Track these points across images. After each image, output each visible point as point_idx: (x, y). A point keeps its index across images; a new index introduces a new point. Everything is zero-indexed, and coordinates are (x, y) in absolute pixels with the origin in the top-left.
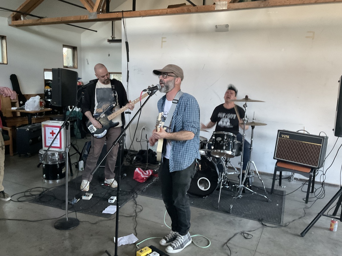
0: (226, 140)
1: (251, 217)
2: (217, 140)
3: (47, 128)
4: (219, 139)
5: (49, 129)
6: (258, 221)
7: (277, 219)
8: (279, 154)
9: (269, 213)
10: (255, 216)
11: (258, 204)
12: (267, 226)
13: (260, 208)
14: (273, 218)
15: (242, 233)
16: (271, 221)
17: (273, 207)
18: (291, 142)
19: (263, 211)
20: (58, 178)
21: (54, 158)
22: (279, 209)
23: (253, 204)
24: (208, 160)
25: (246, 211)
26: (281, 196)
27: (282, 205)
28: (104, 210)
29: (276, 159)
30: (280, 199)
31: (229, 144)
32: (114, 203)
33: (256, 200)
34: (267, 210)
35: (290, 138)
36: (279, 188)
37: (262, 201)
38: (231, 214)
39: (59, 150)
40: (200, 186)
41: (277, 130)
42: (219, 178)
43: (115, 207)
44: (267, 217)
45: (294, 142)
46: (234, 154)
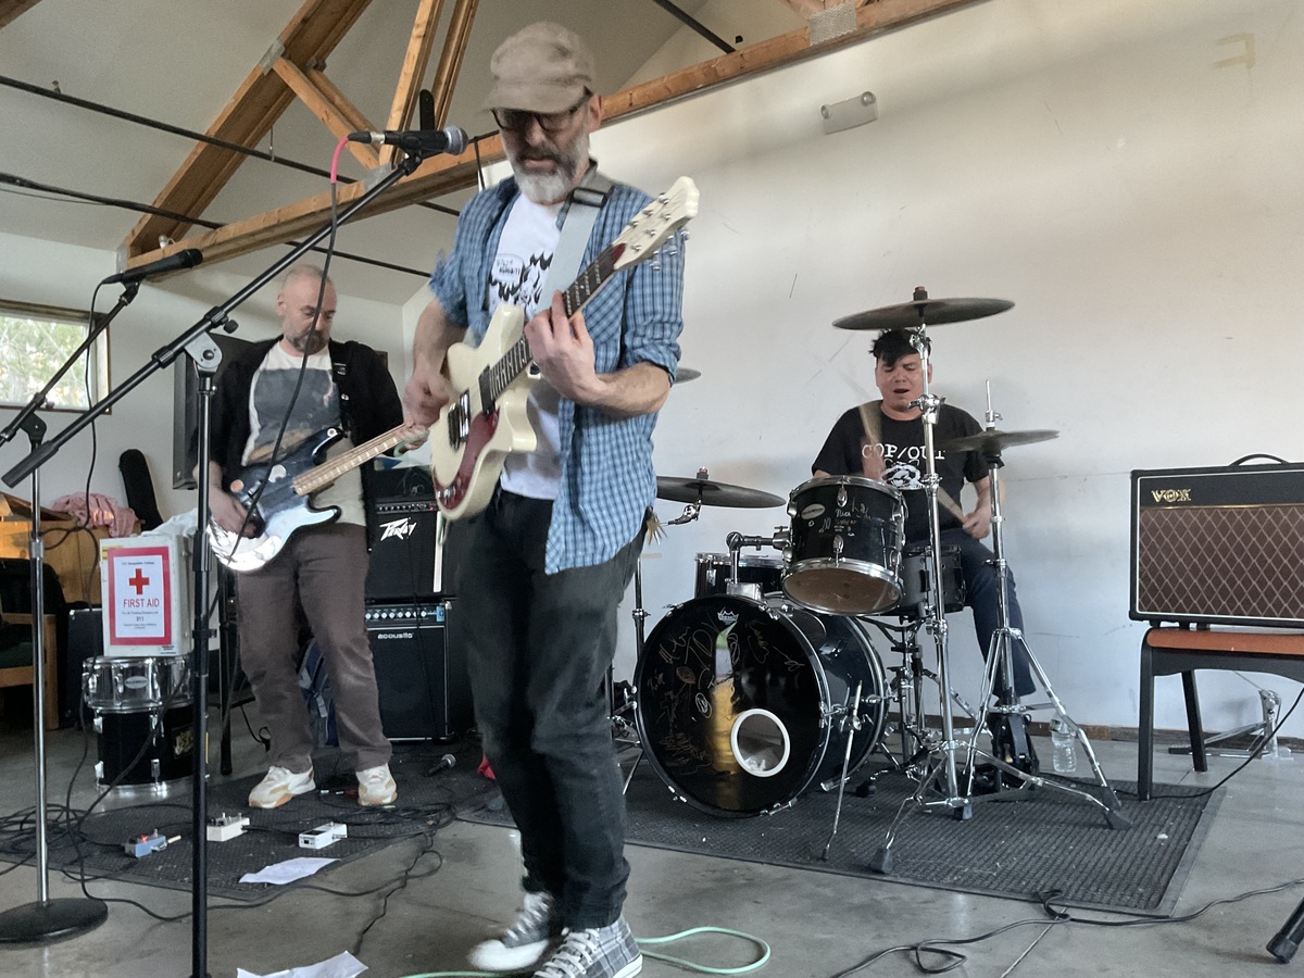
0: (844, 509)
1: (993, 886)
2: (805, 517)
3: (117, 561)
4: (813, 511)
5: (124, 564)
6: (1025, 901)
7: (1140, 890)
8: (1153, 590)
9: (1107, 869)
10: (1020, 882)
11: (1056, 836)
12: (1073, 920)
13: (1059, 851)
14: (1118, 886)
15: (914, 948)
16: (1106, 898)
17: (1134, 846)
18: (1202, 519)
19: (1070, 864)
20: (156, 774)
21: (134, 682)
22: (1168, 854)
23: (1032, 836)
24: (765, 613)
25: (974, 865)
26: (1197, 805)
27: (1189, 839)
28: (257, 870)
29: (1142, 620)
30: (1188, 815)
31: (861, 527)
32: (322, 850)
33: (1047, 823)
34: (1097, 857)
35: (1196, 499)
36: (1192, 780)
37: (1084, 825)
38: (885, 878)
39: (162, 649)
40: (745, 758)
41: (1129, 475)
42: (826, 701)
43: (316, 862)
44: (1089, 882)
45: (1217, 518)
46: (894, 577)
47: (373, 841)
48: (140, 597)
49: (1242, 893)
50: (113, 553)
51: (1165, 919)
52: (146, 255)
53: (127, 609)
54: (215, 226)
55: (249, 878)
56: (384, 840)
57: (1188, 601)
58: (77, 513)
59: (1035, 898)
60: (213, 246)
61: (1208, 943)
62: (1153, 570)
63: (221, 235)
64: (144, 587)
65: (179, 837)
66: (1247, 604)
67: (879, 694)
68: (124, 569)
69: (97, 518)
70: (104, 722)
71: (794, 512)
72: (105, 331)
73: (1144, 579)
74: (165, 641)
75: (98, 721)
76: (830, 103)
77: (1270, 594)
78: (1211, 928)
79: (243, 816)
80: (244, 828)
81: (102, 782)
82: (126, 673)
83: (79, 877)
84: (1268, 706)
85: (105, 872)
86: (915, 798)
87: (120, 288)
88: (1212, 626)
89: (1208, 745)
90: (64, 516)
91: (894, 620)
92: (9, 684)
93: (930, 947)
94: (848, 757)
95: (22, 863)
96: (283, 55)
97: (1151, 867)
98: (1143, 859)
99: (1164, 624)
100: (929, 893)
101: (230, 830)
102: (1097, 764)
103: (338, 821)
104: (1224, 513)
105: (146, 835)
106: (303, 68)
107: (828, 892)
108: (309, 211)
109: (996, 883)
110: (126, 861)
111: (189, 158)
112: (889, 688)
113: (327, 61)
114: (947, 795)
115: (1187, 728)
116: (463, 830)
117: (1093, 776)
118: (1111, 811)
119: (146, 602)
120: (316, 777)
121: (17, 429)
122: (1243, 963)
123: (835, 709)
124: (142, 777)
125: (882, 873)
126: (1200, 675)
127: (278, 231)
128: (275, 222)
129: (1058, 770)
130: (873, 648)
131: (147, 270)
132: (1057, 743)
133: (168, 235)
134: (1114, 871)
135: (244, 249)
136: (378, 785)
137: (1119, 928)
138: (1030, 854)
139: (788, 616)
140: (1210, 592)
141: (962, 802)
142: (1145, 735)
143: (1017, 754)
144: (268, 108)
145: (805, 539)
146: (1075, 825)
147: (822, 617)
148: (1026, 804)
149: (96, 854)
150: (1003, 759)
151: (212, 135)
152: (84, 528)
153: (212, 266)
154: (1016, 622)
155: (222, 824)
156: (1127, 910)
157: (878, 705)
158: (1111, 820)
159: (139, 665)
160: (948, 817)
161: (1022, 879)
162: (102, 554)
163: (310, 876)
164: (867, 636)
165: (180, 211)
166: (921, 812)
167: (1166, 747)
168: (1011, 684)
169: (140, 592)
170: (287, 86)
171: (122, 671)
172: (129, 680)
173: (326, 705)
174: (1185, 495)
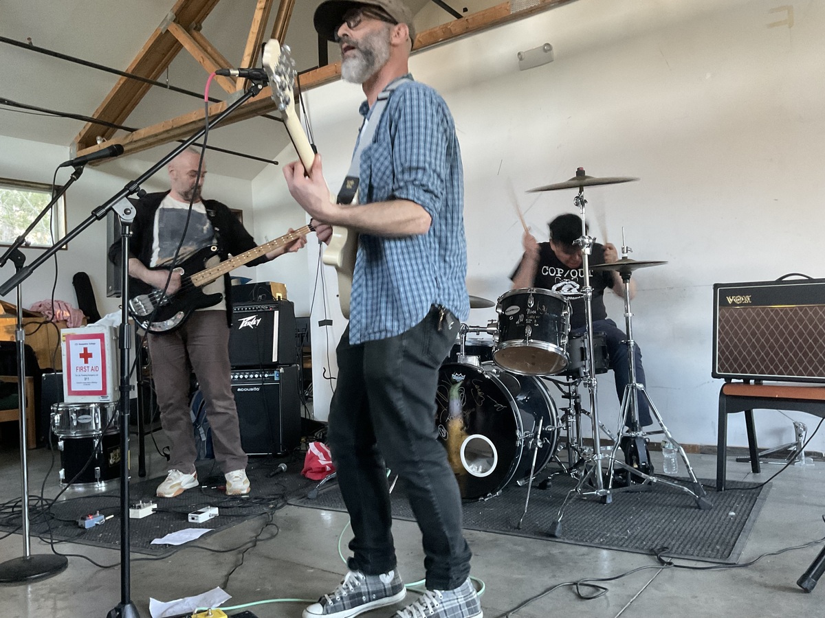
0: (532, 309)
1: (625, 545)
2: (507, 314)
3: (72, 342)
4: (513, 310)
5: (76, 344)
6: (646, 554)
7: (718, 547)
8: (727, 359)
9: (697, 534)
10: (642, 543)
11: (665, 513)
12: (675, 566)
13: (667, 523)
14: (703, 546)
15: (575, 584)
16: (696, 552)
17: (713, 520)
18: (758, 315)
19: (675, 530)
20: (98, 477)
21: (83, 419)
22: (736, 524)
23: (648, 514)
24: (482, 375)
25: (613, 532)
26: (753, 494)
27: (749, 515)
28: (161, 537)
29: (720, 378)
30: (748, 500)
31: (542, 320)
32: (203, 523)
33: (660, 505)
34: (691, 527)
35: (754, 302)
36: (751, 479)
37: (683, 507)
38: (557, 540)
39: (101, 399)
40: (469, 465)
41: (712, 287)
42: (520, 430)
43: (199, 531)
44: (685, 542)
45: (767, 314)
46: (563, 351)
47: (235, 518)
48: (86, 365)
49: (782, 548)
50: (69, 337)
51: (734, 565)
52: (88, 149)
53: (78, 373)
54: (132, 130)
55: (156, 541)
56: (241, 517)
57: (749, 366)
58: (46, 312)
59: (652, 552)
60: (131, 143)
61: (761, 580)
62: (727, 347)
63: (135, 136)
64: (89, 359)
65: (113, 516)
66: (786, 368)
67: (553, 425)
68: (76, 348)
69: (59, 316)
70: (64, 443)
71: (500, 311)
72: (63, 197)
73: (722, 352)
74: (103, 393)
75: (61, 444)
76: (523, 50)
77: (801, 362)
78: (762, 570)
79: (153, 503)
80: (153, 510)
81: (64, 481)
82: (78, 413)
83: (50, 541)
84: (799, 432)
85: (67, 538)
86: (576, 490)
87: (71, 169)
88: (764, 381)
89: (761, 456)
90: (38, 315)
91: (563, 379)
92: (6, 420)
93: (586, 583)
94: (534, 464)
95: (13, 532)
96: (174, 21)
97: (725, 533)
98: (720, 528)
99: (733, 381)
100: (585, 549)
101: (145, 511)
102: (691, 468)
103: (213, 505)
104: (772, 311)
105: (91, 515)
106: (187, 29)
107: (521, 549)
108: (192, 121)
109: (627, 543)
110: (79, 531)
111: (116, 87)
112: (560, 421)
113: (203, 24)
114: (597, 488)
115: (747, 445)
116: (291, 511)
117: (689, 476)
118: (699, 498)
119: (90, 369)
120: (199, 477)
121: (7, 259)
122: (782, 593)
123: (526, 434)
124: (89, 479)
125: (554, 536)
126: (757, 413)
127: (172, 133)
128: (170, 127)
129: (666, 472)
130: (550, 396)
131: (88, 158)
132: (666, 456)
133: (102, 136)
134: (702, 535)
135: (151, 145)
136: (238, 481)
137: (704, 571)
138: (649, 525)
139: (497, 377)
140: (763, 360)
141: (606, 492)
142: (721, 450)
143: (640, 462)
144: (165, 55)
145: (507, 328)
146: (677, 507)
147: (519, 377)
148: (646, 493)
149: (60, 527)
150: (632, 465)
151: (130, 72)
152: (50, 321)
153: (129, 156)
154: (641, 379)
155: (139, 507)
156: (710, 560)
157: (553, 432)
158: (700, 503)
159: (87, 408)
160: (597, 502)
161: (644, 540)
162: (62, 338)
163: (195, 540)
164: (546, 388)
165: (110, 122)
166: (580, 499)
167: (735, 458)
168: (637, 418)
169: (86, 362)
170: (177, 41)
171: (76, 412)
172: (80, 418)
173: (205, 433)
174: (748, 299)
